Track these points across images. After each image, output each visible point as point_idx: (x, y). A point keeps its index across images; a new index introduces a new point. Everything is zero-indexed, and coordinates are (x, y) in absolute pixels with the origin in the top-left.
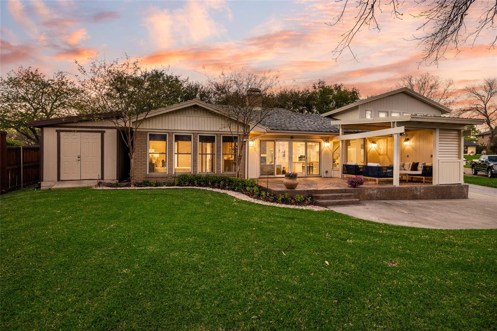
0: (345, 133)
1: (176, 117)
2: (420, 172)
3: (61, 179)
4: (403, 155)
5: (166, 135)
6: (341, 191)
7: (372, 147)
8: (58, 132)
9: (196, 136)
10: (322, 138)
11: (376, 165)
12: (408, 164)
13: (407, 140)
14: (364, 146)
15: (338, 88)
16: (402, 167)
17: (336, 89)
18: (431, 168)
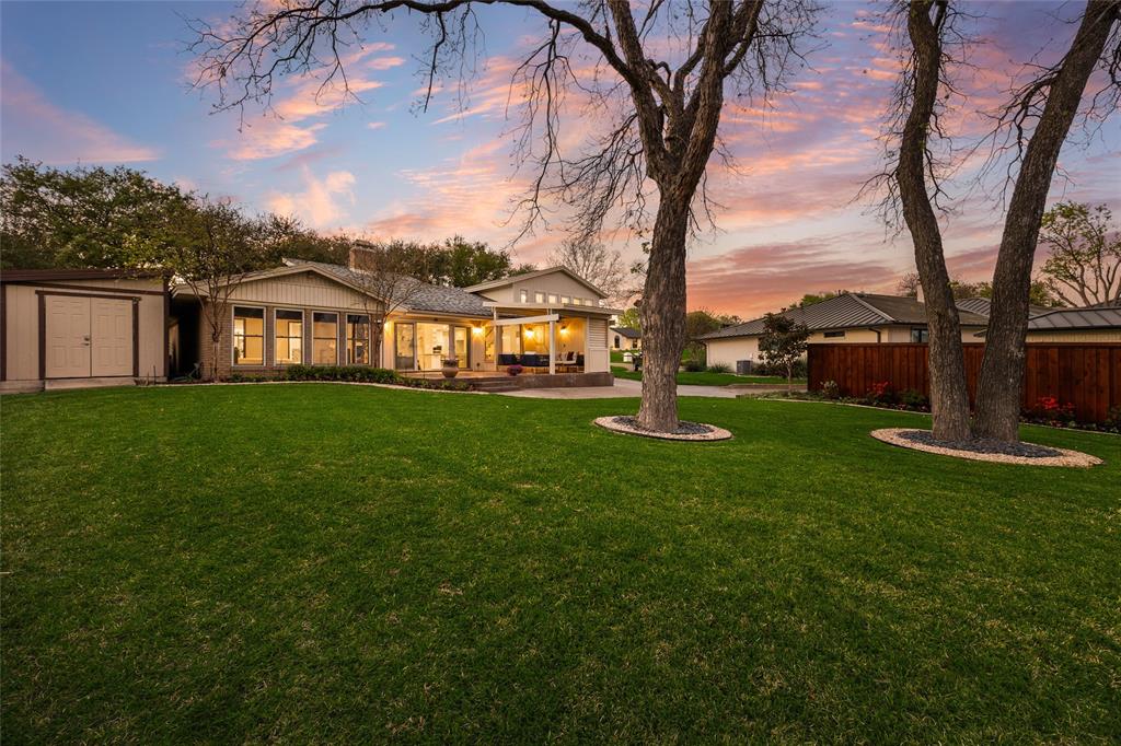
0: (501, 317)
1: (280, 285)
2: (574, 362)
3: (47, 376)
4: (559, 344)
5: (262, 310)
6: (501, 379)
7: (528, 334)
8: (41, 295)
9: (310, 314)
10: (473, 322)
11: (533, 353)
12: (565, 353)
13: (564, 328)
14: (520, 334)
15: (481, 248)
16: (559, 357)
17: (479, 249)
18: (583, 356)
